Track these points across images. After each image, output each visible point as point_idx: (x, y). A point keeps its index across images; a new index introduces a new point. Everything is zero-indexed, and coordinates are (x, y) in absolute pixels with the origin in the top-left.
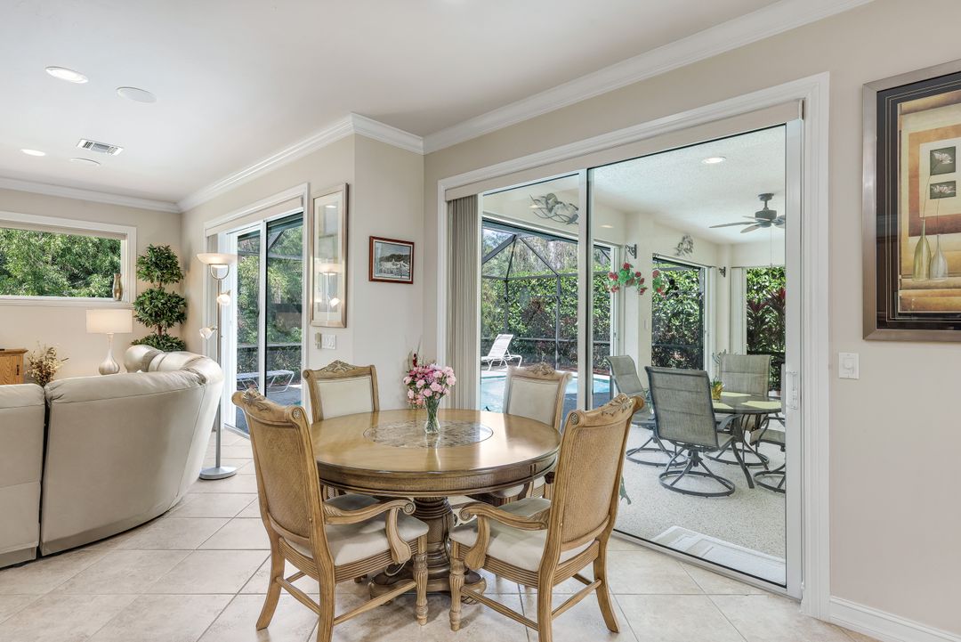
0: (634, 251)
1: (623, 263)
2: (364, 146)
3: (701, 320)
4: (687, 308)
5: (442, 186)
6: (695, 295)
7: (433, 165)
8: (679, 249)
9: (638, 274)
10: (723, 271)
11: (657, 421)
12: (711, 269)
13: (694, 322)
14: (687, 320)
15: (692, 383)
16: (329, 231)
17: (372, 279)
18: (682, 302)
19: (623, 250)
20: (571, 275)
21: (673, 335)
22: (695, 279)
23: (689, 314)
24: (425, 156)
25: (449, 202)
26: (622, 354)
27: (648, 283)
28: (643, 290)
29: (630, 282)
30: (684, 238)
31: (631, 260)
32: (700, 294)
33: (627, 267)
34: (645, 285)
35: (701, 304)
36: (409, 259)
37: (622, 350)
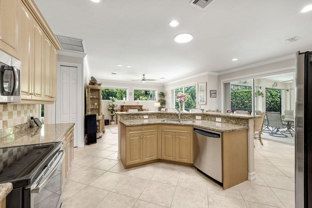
0: (260, 88)
1: (257, 90)
2: (209, 76)
3: (281, 103)
4: (276, 100)
5: (222, 81)
6: (279, 96)
7: (219, 77)
8: (273, 86)
9: (262, 93)
10: (288, 90)
11: (268, 123)
12: (284, 90)
13: (278, 104)
14: (277, 103)
15: (277, 115)
16: (202, 89)
17: (210, 97)
18: (274, 98)
19: (257, 88)
20: (239, 92)
21: (272, 107)
22: (279, 92)
23: (277, 101)
24: (218, 76)
25: (223, 84)
26: (257, 110)
27: (265, 95)
28: (263, 96)
29: (260, 95)
30: (274, 83)
31: (260, 90)
32: (280, 96)
33: (259, 91)
34: (263, 95)
35: (281, 99)
36: (216, 93)
37: (257, 109)
